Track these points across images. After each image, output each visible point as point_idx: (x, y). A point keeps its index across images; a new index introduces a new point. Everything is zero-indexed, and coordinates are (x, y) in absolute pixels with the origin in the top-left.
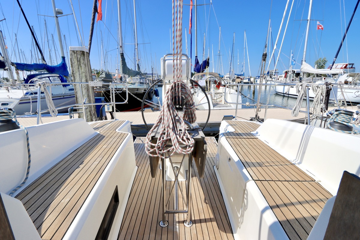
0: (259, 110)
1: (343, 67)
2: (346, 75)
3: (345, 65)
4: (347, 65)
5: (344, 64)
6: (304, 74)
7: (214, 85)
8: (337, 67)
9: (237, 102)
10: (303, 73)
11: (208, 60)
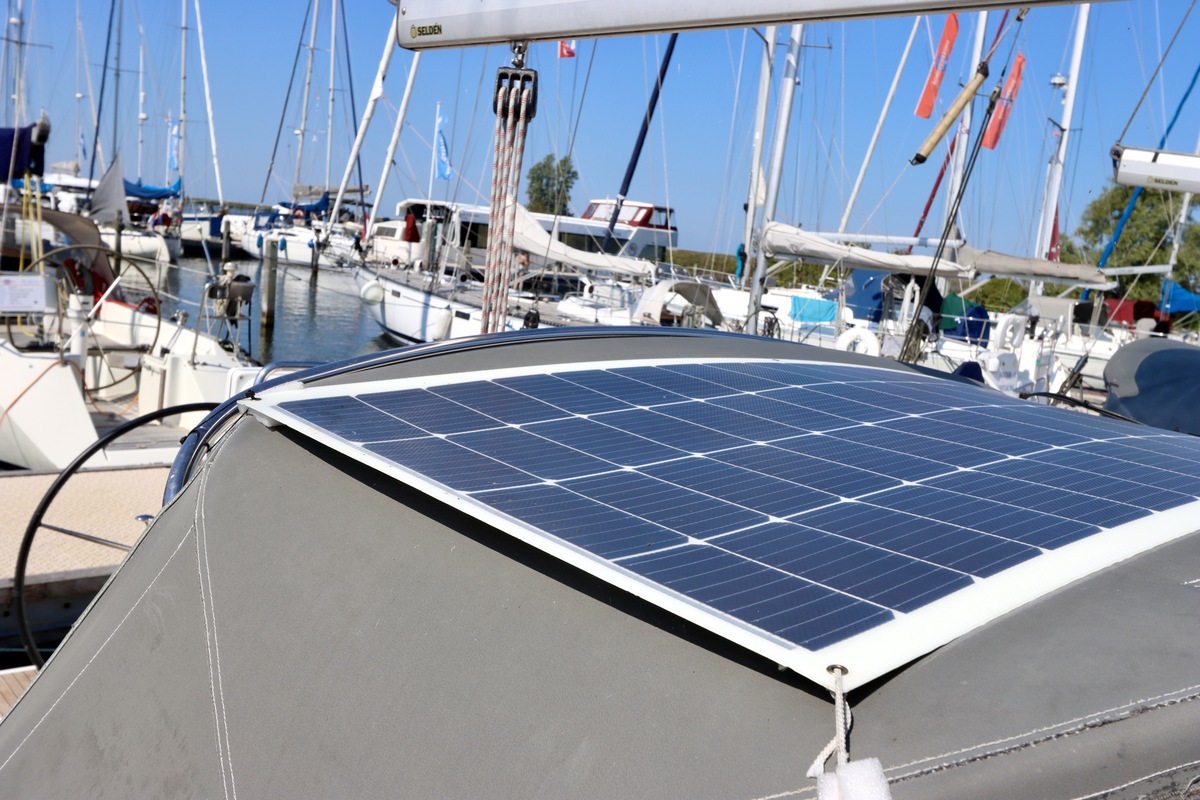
1: (639, 218)
2: (665, 285)
3: (643, 213)
4: (651, 212)
5: (641, 208)
7: (81, 298)
11: (44, 136)
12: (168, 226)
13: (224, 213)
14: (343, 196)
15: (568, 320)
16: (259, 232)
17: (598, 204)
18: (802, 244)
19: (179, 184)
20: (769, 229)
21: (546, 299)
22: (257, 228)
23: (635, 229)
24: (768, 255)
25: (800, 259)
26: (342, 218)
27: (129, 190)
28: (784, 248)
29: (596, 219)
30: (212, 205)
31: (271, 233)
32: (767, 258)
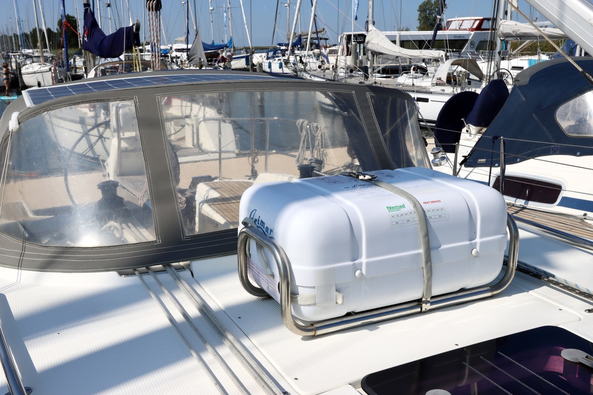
0: (256, 160)
1: (475, 26)
2: (450, 61)
3: (477, 22)
4: (482, 21)
6: (374, 56)
8: (462, 27)
9: (220, 150)
10: (372, 53)
11: (138, 29)
12: (225, 63)
13: (253, 53)
14: (311, 36)
15: (401, 86)
16: (269, 60)
17: (451, 21)
18: (519, 30)
19: (231, 41)
20: (501, 24)
21: (393, 77)
22: (268, 58)
23: (473, 33)
24: (502, 38)
25: (519, 38)
26: (312, 48)
27: (206, 47)
28: (509, 34)
29: (451, 30)
30: (247, 49)
31: (275, 60)
32: (501, 40)
